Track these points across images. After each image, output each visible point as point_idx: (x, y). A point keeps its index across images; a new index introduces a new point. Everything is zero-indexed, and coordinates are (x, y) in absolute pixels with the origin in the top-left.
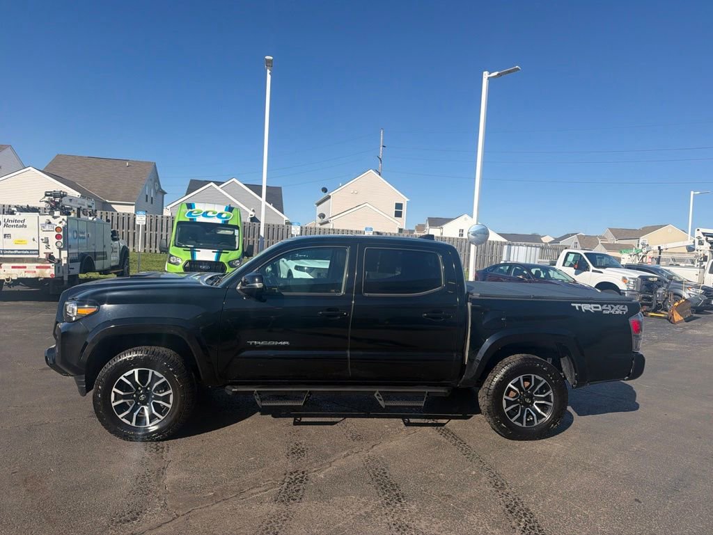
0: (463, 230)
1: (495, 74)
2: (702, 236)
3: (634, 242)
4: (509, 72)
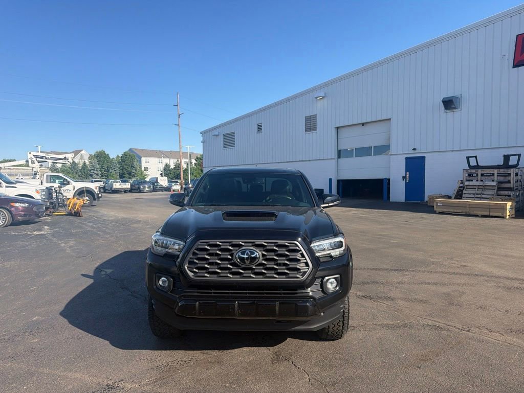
2: (33, 157)
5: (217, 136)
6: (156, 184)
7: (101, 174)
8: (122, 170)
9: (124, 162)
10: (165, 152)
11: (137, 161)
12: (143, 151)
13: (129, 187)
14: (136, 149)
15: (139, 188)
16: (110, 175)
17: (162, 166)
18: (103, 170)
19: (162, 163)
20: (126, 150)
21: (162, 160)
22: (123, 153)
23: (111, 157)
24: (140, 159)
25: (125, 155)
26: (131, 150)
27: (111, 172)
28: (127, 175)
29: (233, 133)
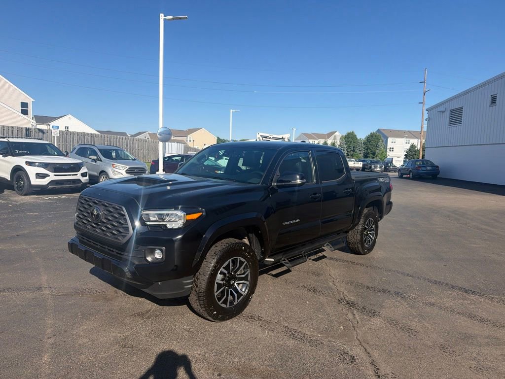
0: (68, 127)
1: (170, 17)
2: (260, 137)
3: (184, 139)
4: (180, 18)
5: (443, 112)
6: (389, 164)
7: (347, 154)
8: (367, 150)
9: (370, 142)
10: (414, 132)
11: (383, 141)
12: (391, 131)
13: (361, 166)
14: (384, 130)
15: (370, 167)
16: (355, 155)
17: (408, 147)
18: (349, 150)
19: (409, 143)
20: (374, 131)
21: (409, 141)
22: (369, 134)
23: (358, 137)
24: (387, 139)
25: (372, 135)
26: (379, 131)
27: (356, 152)
28: (371, 155)
29: (462, 108)
